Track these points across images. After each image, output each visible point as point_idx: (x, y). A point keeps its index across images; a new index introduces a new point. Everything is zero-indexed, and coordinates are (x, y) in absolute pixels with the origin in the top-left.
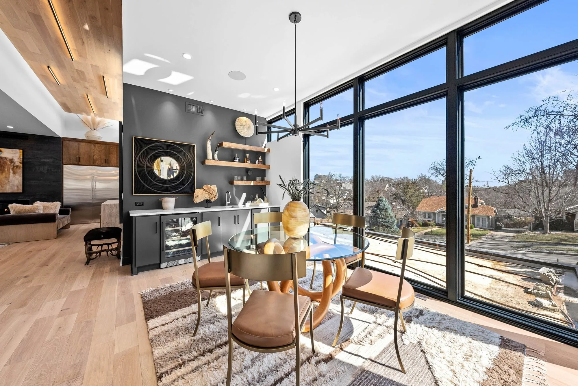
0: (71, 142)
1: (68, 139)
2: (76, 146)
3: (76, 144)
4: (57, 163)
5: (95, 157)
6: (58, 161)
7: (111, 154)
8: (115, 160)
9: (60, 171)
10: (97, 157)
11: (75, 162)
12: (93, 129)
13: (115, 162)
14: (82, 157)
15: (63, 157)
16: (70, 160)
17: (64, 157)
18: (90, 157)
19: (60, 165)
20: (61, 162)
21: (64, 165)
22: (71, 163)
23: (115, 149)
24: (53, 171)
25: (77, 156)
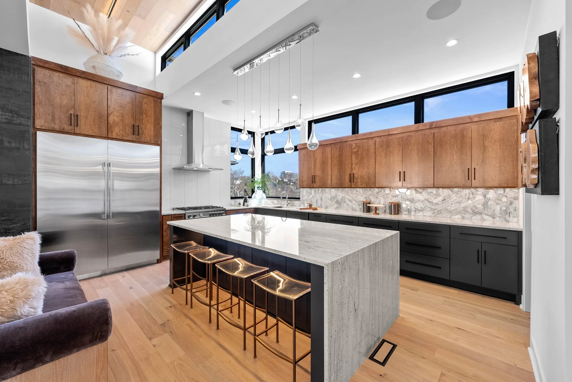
0: (57, 74)
1: (47, 65)
2: (67, 86)
3: (68, 80)
4: (20, 124)
5: (111, 119)
6: (23, 121)
7: (144, 116)
8: (152, 129)
9: (26, 147)
10: (115, 118)
11: (67, 127)
12: (102, 52)
13: (152, 133)
14: (82, 114)
15: (36, 110)
16: (53, 120)
17: (39, 110)
18: (100, 117)
19: (28, 132)
20: (30, 123)
21: (39, 133)
22: (57, 127)
23: (152, 105)
24: (6, 144)
25: (72, 112)
